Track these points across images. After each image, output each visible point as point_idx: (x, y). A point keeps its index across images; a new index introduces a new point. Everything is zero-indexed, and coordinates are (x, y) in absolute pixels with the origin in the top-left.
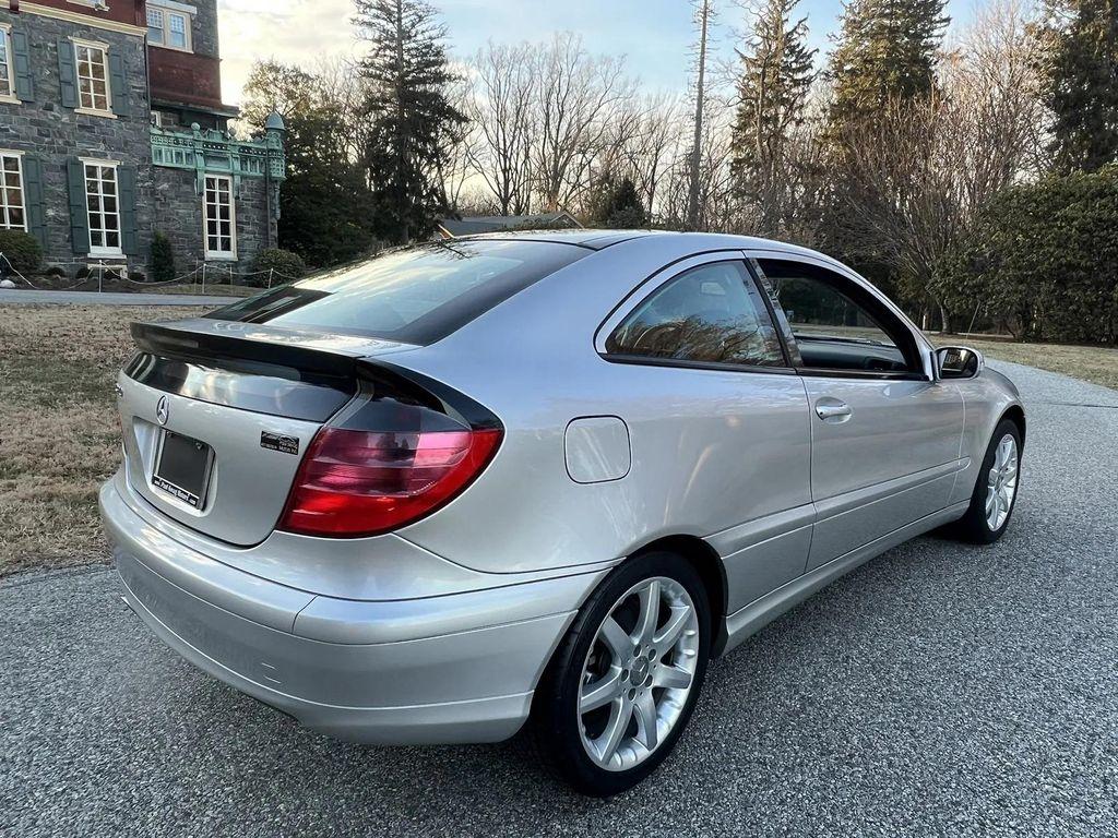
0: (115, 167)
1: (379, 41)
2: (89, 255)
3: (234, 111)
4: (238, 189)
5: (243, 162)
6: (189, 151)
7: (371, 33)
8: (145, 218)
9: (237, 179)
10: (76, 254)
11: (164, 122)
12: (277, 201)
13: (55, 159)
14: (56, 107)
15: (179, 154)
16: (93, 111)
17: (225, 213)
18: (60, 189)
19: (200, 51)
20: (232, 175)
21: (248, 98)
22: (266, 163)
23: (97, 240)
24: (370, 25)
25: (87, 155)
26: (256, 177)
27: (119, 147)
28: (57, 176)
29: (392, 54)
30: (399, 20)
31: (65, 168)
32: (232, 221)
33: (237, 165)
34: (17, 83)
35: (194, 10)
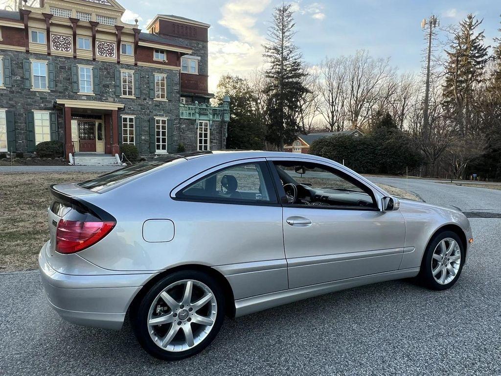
0: (166, 119)
1: (274, 62)
2: (155, 153)
3: (212, 95)
4: (211, 126)
5: (214, 115)
6: (193, 112)
7: (269, 59)
8: (176, 138)
9: (211, 122)
10: (151, 153)
11: (186, 101)
12: (226, 130)
13: (146, 118)
14: (148, 99)
15: (190, 114)
16: (160, 99)
17: (206, 135)
18: (147, 129)
19: (201, 73)
20: (209, 121)
21: (219, 90)
22: (222, 116)
23: (158, 147)
24: (270, 56)
25: (157, 115)
26: (218, 121)
27: (168, 112)
28: (146, 124)
29: (279, 67)
30: (282, 53)
31: (149, 121)
32: (208, 139)
33: (211, 117)
34: (135, 91)
35: (199, 58)
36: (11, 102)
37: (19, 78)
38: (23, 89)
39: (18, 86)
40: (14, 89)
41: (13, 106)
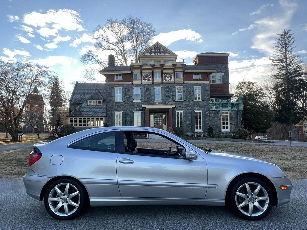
0: (201, 111)
1: (279, 69)
2: (195, 132)
3: (232, 95)
4: (230, 114)
5: (232, 107)
6: (218, 106)
7: (276, 67)
8: (207, 122)
9: (230, 111)
10: (192, 131)
11: (215, 100)
12: (241, 116)
13: (189, 111)
14: (190, 101)
15: (216, 107)
16: (198, 100)
17: (227, 120)
18: (190, 118)
19: (224, 83)
20: (229, 110)
21: (237, 91)
22: (238, 107)
23: (197, 128)
24: (277, 65)
25: (196, 110)
26: (235, 110)
27: (202, 107)
28: (189, 115)
29: (285, 71)
30: (286, 62)
31: (191, 113)
32: (229, 122)
33: (230, 108)
34: (183, 97)
35: (223, 74)
36: (124, 108)
37: (128, 96)
38: (130, 102)
39: (128, 100)
40: (126, 102)
41: (125, 110)
